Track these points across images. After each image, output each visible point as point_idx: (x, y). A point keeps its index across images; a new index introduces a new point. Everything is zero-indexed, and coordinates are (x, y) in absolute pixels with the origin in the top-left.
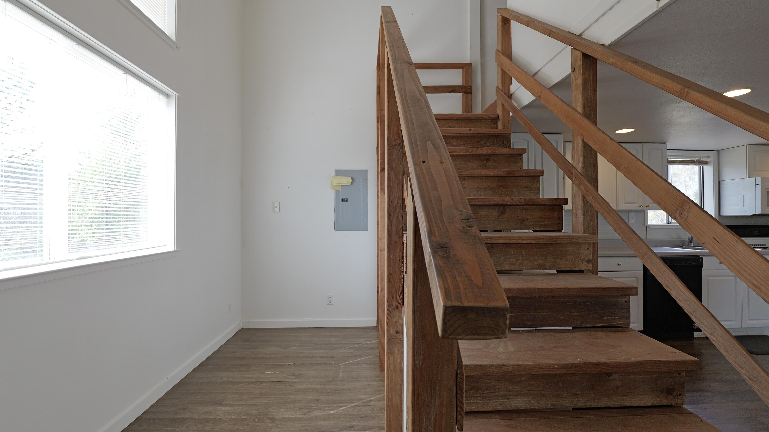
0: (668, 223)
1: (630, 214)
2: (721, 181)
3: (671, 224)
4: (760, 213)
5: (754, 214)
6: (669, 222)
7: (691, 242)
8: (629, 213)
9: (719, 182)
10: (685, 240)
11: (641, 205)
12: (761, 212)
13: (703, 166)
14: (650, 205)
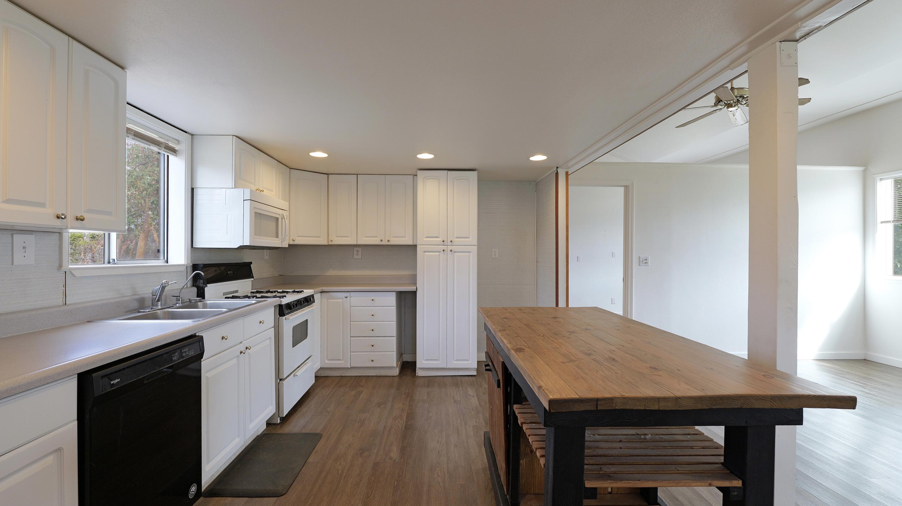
0: (109, 263)
1: (18, 239)
2: (194, 189)
3: (115, 264)
4: (248, 244)
5: (241, 246)
6: (111, 261)
7: (158, 301)
8: (15, 235)
9: (193, 189)
10: (146, 296)
11: (60, 213)
12: (250, 244)
13: (168, 154)
14: (85, 215)
